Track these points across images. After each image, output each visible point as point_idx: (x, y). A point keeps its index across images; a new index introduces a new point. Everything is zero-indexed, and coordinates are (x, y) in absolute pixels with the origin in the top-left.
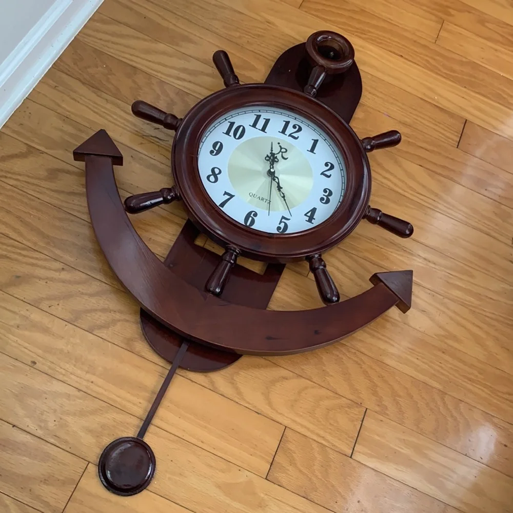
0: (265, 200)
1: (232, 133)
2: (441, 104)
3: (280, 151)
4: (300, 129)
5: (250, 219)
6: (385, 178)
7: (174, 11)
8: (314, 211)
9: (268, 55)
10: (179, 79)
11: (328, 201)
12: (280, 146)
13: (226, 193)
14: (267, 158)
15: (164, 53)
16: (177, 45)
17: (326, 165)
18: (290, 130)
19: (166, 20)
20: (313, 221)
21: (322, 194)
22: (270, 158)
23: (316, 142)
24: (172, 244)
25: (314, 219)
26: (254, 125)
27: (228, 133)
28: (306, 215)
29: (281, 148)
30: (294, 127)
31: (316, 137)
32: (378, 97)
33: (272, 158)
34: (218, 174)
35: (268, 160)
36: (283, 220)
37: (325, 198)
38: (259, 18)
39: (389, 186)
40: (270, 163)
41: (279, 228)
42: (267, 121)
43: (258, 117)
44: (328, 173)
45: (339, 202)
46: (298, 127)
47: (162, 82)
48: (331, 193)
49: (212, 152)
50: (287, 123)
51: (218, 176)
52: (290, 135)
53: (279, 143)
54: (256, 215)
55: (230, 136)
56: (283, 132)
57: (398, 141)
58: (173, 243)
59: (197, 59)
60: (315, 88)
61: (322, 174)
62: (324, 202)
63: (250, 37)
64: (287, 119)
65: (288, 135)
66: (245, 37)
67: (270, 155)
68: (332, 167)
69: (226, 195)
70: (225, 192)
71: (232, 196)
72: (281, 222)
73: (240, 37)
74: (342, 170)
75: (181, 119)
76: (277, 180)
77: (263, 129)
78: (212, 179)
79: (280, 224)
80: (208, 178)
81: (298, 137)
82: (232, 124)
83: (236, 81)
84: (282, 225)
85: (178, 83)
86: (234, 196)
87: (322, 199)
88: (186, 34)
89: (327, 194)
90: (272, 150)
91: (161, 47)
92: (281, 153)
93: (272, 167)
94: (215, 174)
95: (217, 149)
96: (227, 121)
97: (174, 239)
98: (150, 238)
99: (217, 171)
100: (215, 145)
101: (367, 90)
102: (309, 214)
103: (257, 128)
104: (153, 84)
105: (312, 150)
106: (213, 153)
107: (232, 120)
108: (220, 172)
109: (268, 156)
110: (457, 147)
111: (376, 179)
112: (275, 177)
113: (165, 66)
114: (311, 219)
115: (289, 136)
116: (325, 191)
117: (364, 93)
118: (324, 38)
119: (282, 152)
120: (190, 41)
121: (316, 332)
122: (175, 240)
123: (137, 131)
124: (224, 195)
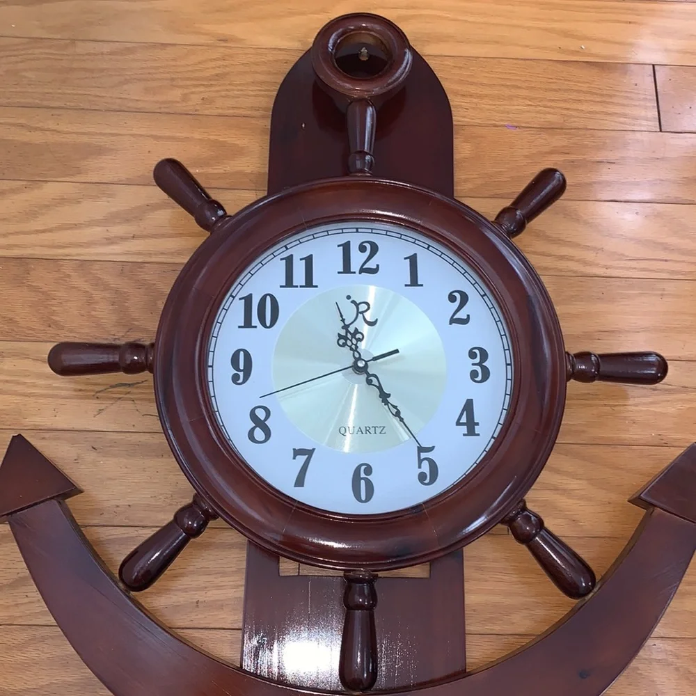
0: (372, 430)
1: (255, 320)
2: (597, 56)
3: (358, 313)
4: (375, 249)
5: (363, 483)
6: (562, 258)
7: (45, 103)
8: (469, 407)
9: (252, 108)
10: (110, 241)
11: (486, 374)
12: (353, 302)
13: (297, 452)
14: (342, 342)
15: (62, 201)
16: (79, 172)
17: (452, 298)
18: (357, 258)
19: (36, 129)
20: (477, 429)
21: (469, 365)
22: (345, 338)
23: (413, 260)
24: (241, 593)
25: (477, 424)
26: (289, 283)
27: (248, 324)
28: (458, 423)
29: (357, 305)
30: (362, 249)
31: (411, 249)
32: (480, 97)
33: (349, 336)
34: (267, 418)
35: (344, 345)
36: (423, 455)
37: (478, 369)
38: (202, 40)
39: (575, 272)
40: (351, 349)
41: (422, 477)
42: (309, 261)
43: (289, 260)
44: (462, 315)
45: (507, 365)
46: (368, 246)
47: (83, 265)
48: (484, 355)
49: (235, 379)
50: (346, 247)
51: (266, 422)
52: (362, 270)
53: (349, 297)
54: (369, 470)
55: (256, 327)
56: (347, 269)
57: (561, 188)
58: (243, 588)
59: (128, 183)
60: (367, 154)
61: (453, 321)
62: (479, 378)
63: (202, 89)
64: (343, 239)
65: (357, 272)
66: (193, 93)
67: (343, 333)
68: (464, 298)
69: (298, 457)
70: (294, 449)
71: (309, 453)
72: (420, 461)
73: (185, 98)
74: (485, 295)
75: (152, 345)
76: (375, 381)
77: (309, 283)
78: (259, 434)
79: (420, 467)
80: (251, 436)
81: (378, 266)
82: (248, 300)
83: (220, 213)
84: (426, 467)
85: (115, 252)
86: (314, 449)
87: (474, 375)
88: (85, 139)
89: (477, 360)
90: (343, 320)
91: (51, 190)
92: (360, 315)
93: (357, 355)
94: (260, 423)
95: (243, 365)
96: (237, 298)
97: (241, 580)
98: (197, 602)
99: (261, 414)
100: (235, 361)
101: (456, 93)
102: (464, 420)
103: (297, 287)
104: (69, 276)
105: (414, 282)
106: (239, 379)
107: (244, 293)
108: (268, 413)
109: (340, 337)
110: (661, 131)
111: (546, 269)
112: (369, 375)
113: (76, 226)
114: (471, 428)
115: (360, 273)
116: (472, 355)
117: (454, 101)
118: (339, 36)
119: (362, 313)
120: (100, 151)
121: (583, 675)
122: (243, 582)
123: (80, 390)
124: (294, 458)
